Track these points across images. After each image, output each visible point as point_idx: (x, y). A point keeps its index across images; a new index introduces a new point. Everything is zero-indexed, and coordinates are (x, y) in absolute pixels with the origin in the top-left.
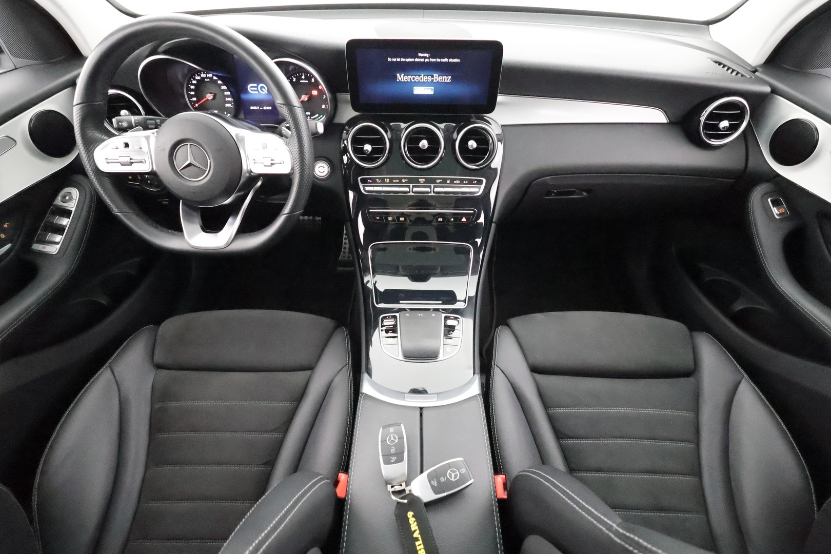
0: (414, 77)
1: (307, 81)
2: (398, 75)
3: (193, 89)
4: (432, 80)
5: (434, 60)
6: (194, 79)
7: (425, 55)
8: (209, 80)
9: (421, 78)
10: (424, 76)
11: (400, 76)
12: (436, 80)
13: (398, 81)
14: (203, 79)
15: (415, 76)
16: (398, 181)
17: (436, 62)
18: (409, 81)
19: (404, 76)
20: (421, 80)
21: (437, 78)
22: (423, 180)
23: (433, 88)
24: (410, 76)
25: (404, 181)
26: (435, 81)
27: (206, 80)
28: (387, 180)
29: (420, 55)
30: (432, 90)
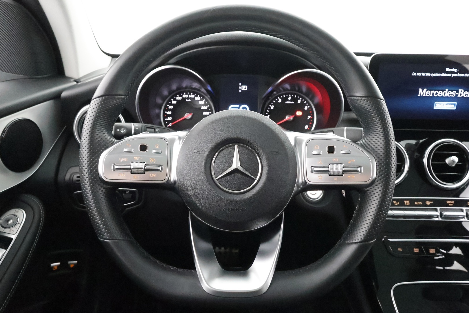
0: (437, 91)
1: (293, 102)
2: (420, 90)
3: (171, 109)
4: (457, 95)
5: (462, 75)
6: (175, 100)
7: (453, 70)
8: (190, 100)
9: (445, 93)
10: (448, 91)
11: (422, 91)
12: (461, 95)
13: (419, 95)
14: (184, 99)
15: (439, 91)
16: (420, 203)
17: (464, 77)
18: (431, 95)
19: (426, 91)
20: (445, 95)
21: (462, 93)
22: (452, 202)
23: (456, 103)
24: (433, 91)
25: (428, 203)
26: (459, 96)
27: (187, 100)
28: (408, 203)
29: (448, 70)
30: (454, 105)
